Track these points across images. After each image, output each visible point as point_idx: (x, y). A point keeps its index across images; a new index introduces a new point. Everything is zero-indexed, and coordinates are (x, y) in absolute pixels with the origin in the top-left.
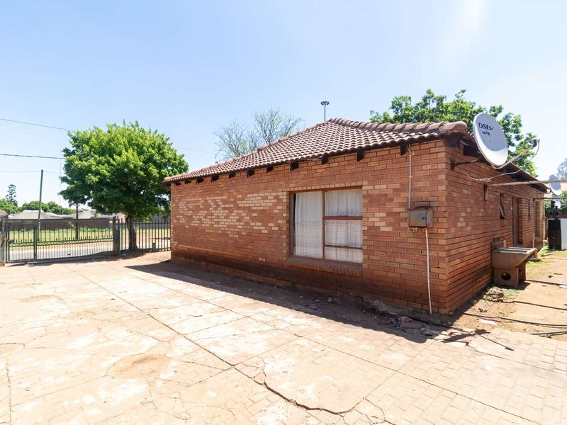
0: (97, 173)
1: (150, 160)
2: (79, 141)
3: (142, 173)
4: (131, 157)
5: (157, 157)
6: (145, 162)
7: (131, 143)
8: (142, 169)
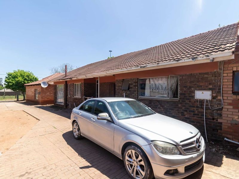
0: (12, 83)
1: (25, 79)
2: (9, 75)
3: (23, 82)
4: (20, 79)
5: (27, 79)
6: (24, 80)
7: (21, 75)
8: (23, 81)
